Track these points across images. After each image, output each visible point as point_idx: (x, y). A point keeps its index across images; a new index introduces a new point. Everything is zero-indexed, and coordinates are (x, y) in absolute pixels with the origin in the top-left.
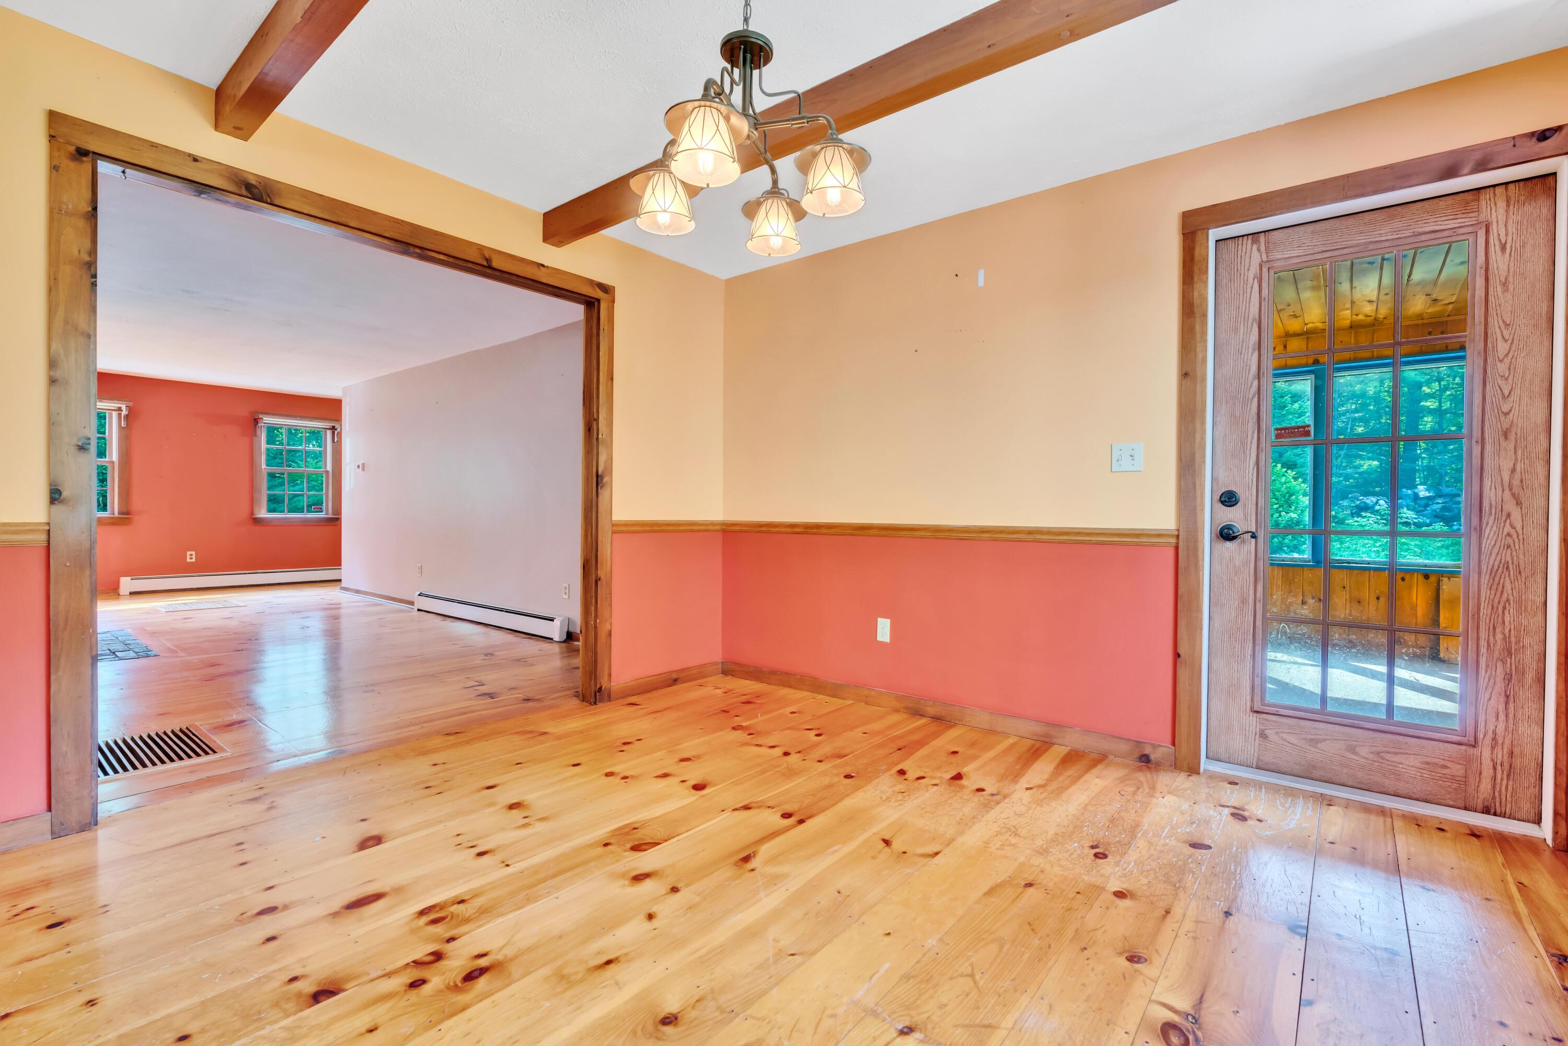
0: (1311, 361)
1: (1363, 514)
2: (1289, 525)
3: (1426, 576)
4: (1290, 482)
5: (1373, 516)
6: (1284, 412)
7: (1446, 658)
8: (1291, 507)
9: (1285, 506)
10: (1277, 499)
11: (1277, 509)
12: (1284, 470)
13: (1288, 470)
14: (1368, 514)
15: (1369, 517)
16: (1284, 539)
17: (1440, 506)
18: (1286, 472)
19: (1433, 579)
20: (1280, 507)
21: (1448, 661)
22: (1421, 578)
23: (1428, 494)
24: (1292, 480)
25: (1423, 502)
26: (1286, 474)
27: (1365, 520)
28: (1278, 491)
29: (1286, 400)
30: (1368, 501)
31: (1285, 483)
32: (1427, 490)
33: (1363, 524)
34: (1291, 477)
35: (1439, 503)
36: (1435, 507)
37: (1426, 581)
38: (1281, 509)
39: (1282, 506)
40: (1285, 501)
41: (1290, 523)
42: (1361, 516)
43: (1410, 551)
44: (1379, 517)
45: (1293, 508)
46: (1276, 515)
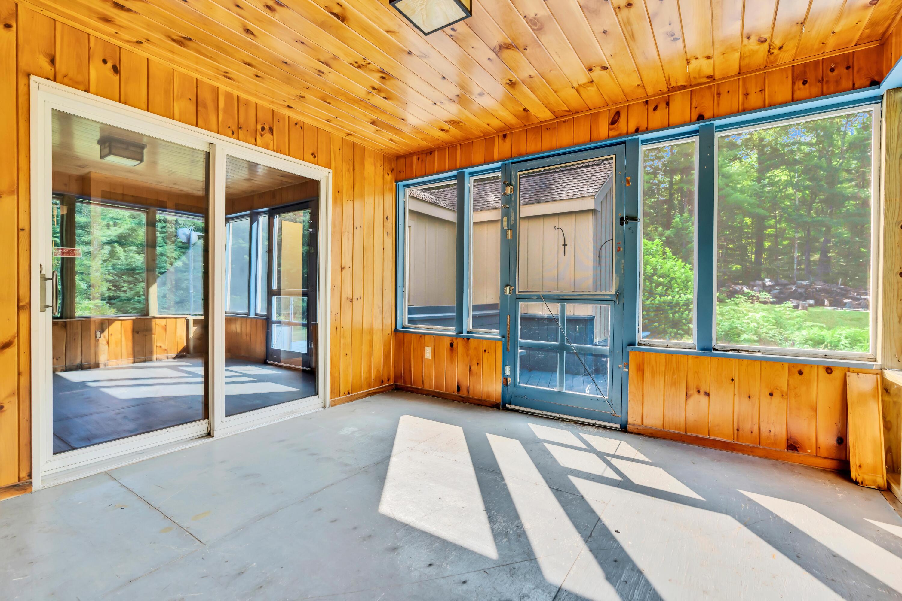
0: (695, 117)
1: (737, 296)
2: (686, 303)
3: (829, 370)
4: (687, 272)
5: (743, 297)
6: (687, 232)
7: (859, 480)
8: (688, 290)
9: (684, 290)
10: (678, 284)
11: (678, 291)
12: (684, 263)
13: (686, 263)
14: (740, 296)
15: (741, 298)
16: (683, 314)
17: (777, 291)
18: (685, 265)
19: (837, 374)
20: (680, 290)
21: (862, 483)
22: (822, 372)
23: (771, 284)
24: (689, 271)
25: (769, 288)
26: (685, 267)
27: (738, 299)
28: (680, 279)
29: (689, 225)
30: (737, 288)
31: (684, 273)
32: (770, 281)
33: (737, 302)
34: (688, 269)
35: (777, 289)
36: (775, 291)
37: (828, 375)
38: (681, 292)
39: (682, 289)
40: (684, 286)
41: (687, 302)
42: (735, 297)
43: (769, 322)
44: (747, 298)
45: (689, 291)
46: (677, 296)
